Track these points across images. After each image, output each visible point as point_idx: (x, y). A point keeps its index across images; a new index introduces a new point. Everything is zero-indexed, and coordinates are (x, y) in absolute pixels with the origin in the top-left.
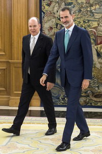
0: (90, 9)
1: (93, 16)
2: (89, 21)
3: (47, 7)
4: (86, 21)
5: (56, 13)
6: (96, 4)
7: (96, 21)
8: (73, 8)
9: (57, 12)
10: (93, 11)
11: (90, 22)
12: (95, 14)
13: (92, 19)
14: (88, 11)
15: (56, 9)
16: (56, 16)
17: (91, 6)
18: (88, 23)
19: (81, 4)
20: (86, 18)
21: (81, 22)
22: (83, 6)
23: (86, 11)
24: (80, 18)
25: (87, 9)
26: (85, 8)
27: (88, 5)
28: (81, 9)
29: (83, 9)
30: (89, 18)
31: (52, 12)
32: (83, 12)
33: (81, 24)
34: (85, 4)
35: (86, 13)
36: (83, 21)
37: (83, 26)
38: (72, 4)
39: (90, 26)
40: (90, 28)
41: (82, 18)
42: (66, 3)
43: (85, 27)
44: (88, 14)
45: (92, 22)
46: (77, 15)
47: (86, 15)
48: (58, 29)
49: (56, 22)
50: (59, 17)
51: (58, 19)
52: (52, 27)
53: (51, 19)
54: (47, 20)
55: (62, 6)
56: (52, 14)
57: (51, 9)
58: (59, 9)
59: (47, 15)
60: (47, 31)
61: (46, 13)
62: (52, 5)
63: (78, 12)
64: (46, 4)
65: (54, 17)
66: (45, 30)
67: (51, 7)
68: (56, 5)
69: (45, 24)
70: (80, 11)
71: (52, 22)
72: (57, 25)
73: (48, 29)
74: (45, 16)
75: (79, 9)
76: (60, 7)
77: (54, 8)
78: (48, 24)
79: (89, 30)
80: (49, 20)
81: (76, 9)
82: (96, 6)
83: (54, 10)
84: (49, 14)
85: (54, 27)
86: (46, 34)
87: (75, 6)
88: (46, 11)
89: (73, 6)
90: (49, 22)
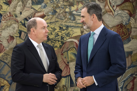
0: (70, 9)
1: (74, 19)
2: (67, 27)
3: (5, 7)
4: (64, 28)
5: (18, 15)
6: (78, 2)
7: (78, 27)
8: (44, 7)
9: (21, 13)
10: (75, 12)
11: (70, 29)
12: (77, 18)
13: (72, 24)
14: (66, 12)
15: (18, 9)
16: (19, 19)
17: (72, 5)
18: (66, 30)
19: (56, 2)
20: (63, 24)
21: (56, 29)
22: (59, 5)
23: (64, 13)
24: (55, 23)
25: (64, 9)
26: (62, 8)
27: (67, 4)
28: (56, 10)
29: (59, 10)
30: (68, 23)
31: (12, 15)
32: (59, 14)
33: (56, 31)
34: (61, 3)
35: (63, 15)
36: (59, 27)
37: (59, 34)
38: (42, 3)
39: (70, 34)
40: (69, 38)
41: (58, 23)
42: (34, 1)
43: (62, 36)
44: (66, 16)
45: (72, 29)
46: (50, 19)
47: (63, 18)
48: (21, 39)
49: (18, 28)
50: (23, 22)
51: (21, 24)
52: (13, 36)
53: (11, 25)
54: (6, 26)
55: (28, 5)
56: (13, 16)
57: (12, 10)
58: (23, 10)
59: (5, 19)
60: (5, 43)
61: (3, 16)
62: (12, 3)
63: (51, 14)
64: (3, 2)
65: (16, 21)
66: (2, 40)
67: (11, 7)
68: (19, 4)
69: (3, 31)
70: (55, 12)
71: (13, 29)
72: (20, 32)
73: (7, 38)
74: (2, 20)
75: (53, 10)
76: (24, 6)
77: (15, 7)
78: (7, 31)
79: (67, 41)
80: (9, 26)
81: (49, 9)
82: (78, 5)
83: (16, 10)
84: (8, 16)
85: (15, 36)
86: (4, 47)
87: (47, 6)
88: (3, 12)
89: (45, 5)
90: (8, 29)
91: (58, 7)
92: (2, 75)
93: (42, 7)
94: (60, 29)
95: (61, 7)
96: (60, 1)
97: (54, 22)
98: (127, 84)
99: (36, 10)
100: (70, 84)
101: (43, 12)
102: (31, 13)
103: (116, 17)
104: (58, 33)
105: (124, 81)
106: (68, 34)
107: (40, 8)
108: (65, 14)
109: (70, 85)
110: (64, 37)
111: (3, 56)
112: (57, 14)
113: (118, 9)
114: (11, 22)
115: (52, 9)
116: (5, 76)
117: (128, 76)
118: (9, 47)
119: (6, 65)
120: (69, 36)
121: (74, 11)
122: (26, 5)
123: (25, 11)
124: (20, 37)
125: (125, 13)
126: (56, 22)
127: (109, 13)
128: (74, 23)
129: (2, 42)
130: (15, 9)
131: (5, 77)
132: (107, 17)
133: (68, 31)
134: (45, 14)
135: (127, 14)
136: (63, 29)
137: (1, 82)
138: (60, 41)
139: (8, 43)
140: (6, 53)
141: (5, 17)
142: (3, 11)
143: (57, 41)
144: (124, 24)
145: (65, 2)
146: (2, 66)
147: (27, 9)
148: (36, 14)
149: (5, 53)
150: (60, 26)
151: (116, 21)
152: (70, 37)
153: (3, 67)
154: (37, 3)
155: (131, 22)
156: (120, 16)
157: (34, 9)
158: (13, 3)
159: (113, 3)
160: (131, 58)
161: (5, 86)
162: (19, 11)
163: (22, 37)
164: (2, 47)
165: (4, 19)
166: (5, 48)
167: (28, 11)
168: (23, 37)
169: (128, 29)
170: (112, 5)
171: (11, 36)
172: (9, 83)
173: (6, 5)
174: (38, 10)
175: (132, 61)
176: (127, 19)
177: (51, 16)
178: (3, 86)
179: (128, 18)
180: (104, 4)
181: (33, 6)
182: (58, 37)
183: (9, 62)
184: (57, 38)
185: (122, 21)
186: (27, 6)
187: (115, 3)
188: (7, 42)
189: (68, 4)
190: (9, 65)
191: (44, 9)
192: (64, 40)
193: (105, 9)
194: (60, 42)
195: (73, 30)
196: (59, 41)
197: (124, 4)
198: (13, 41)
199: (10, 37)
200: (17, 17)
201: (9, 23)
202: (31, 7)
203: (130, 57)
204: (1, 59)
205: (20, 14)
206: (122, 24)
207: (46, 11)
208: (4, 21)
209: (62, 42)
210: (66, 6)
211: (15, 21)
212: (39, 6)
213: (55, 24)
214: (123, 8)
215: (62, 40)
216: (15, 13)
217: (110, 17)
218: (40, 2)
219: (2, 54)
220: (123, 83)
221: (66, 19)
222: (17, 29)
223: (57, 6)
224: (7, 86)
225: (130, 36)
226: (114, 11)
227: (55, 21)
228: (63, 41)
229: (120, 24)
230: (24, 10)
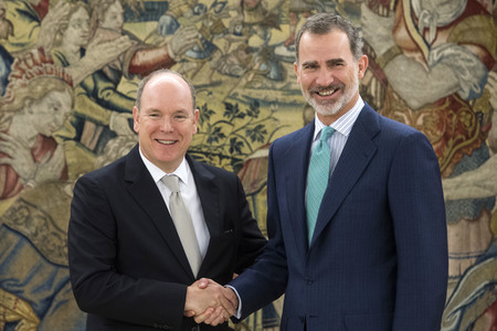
0: (265, 37)
1: (281, 77)
2: (255, 105)
3: (23, 27)
4: (243, 108)
5: (73, 58)
6: (295, 13)
7: (294, 104)
8: (170, 30)
9: (83, 51)
10: (282, 51)
11: (264, 112)
13: (272, 95)
14: (249, 50)
15: (74, 36)
16: (75, 73)
17: (271, 21)
18: (250, 114)
19: (212, 11)
20: (241, 92)
21: (211, 112)
22: (226, 22)
23: (242, 52)
24: (210, 89)
25: (244, 38)
26: (235, 34)
27: (254, 20)
28: (215, 42)
29: (223, 40)
30: (259, 88)
31: (50, 56)
32: (225, 57)
33: (213, 119)
34: (233, 14)
35: (240, 60)
36: (223, 106)
37: (222, 131)
38: (163, 13)
39: (265, 132)
40: (260, 144)
41: (219, 88)
42: (133, 8)
43: (235, 139)
44: (249, 66)
45: (273, 111)
46: (190, 74)
47: (241, 73)
48: (83, 146)
49: (73, 106)
50: (90, 83)
51: (84, 91)
52: (51, 138)
53: (45, 94)
54: (26, 98)
55: (108, 22)
56: (52, 62)
57: (49, 39)
58: (90, 40)
59: (23, 71)
60: (24, 161)
61: (16, 60)
62: (51, 13)
63: (194, 55)
64: (18, 10)
65: (63, 79)
66: (10, 152)
67: (47, 27)
68: (76, 16)
69: (15, 119)
70: (208, 49)
71: (51, 111)
72: (80, 123)
73: (31, 144)
74: (13, 76)
75: (202, 39)
76: (95, 25)
77: (61, 30)
78: (32, 117)
79: (254, 156)
80: (36, 97)
81: (188, 37)
82: (296, 25)
83: (65, 41)
84: (35, 63)
85: (62, 137)
86: (18, 176)
87: (178, 25)
88: (17, 45)
89: (172, 24)
90: (35, 109)
91: (219, 29)
92: (12, 282)
93: (162, 28)
94: (226, 114)
95: (231, 30)
96: (228, 9)
97: (206, 86)
98: (472, 319)
99: (140, 42)
100: (263, 318)
101: (166, 49)
102: (119, 52)
103: (434, 70)
104: (218, 126)
105: (463, 308)
106: (256, 130)
107: (155, 32)
108: (245, 56)
109: (263, 323)
110: (241, 143)
111: (13, 210)
112: (217, 56)
113: (442, 38)
114: (47, 84)
115: (197, 37)
116: (22, 285)
117: (479, 288)
118: (38, 179)
119: (27, 245)
120: (261, 139)
121: (279, 45)
122: (103, 21)
123: (99, 43)
124: (78, 139)
125: (469, 57)
126: (214, 84)
127: (408, 55)
128: (281, 89)
129: (10, 157)
130: (62, 34)
131: (21, 289)
132: (402, 68)
133: (258, 120)
134: (172, 55)
135: (474, 59)
136: (237, 111)
137: (5, 307)
138: (228, 158)
139: (35, 161)
140: (25, 198)
141: (23, 66)
142: (16, 42)
143: (214, 155)
144: (465, 95)
145: (245, 12)
146: (11, 248)
147: (106, 38)
148: (140, 54)
149: (21, 200)
150: (229, 101)
151: (434, 83)
152: (265, 142)
153: (14, 252)
154: (142, 15)
155: (492, 91)
156: (451, 66)
157: (132, 37)
158: (55, 12)
159: (425, 16)
160: (490, 222)
161: (19, 321)
162: (76, 44)
163: (86, 139)
164: (12, 176)
165: (18, 73)
166: (21, 181)
167: (107, 44)
168: (91, 142)
169: (479, 115)
170: (421, 27)
171: (44, 136)
172: (35, 311)
173: (27, 20)
174: (147, 42)
175: (493, 235)
176: (475, 76)
177: (195, 65)
178: (15, 323)
179: (480, 72)
180: (390, 22)
181: (127, 27)
182: (221, 142)
183: (36, 234)
184: (215, 144)
185: (458, 85)
186: (105, 25)
187: (431, 19)
188: (30, 158)
189: (259, 18)
190: (35, 242)
191: (168, 38)
192: (241, 154)
193: (395, 40)
194: (229, 161)
195: (275, 115)
196: (222, 157)
197: (467, 20)
198: (52, 156)
199: (40, 139)
200: (68, 64)
201: (39, 88)
202: (121, 28)
203: (484, 219)
204: (7, 221)
205: (79, 54)
206: (456, 94)
207: (174, 44)
208: (19, 81)
209: (234, 160)
210: (251, 25)
211: (59, 82)
212: (151, 26)
213: (211, 93)
214: (460, 38)
215: (235, 152)
216: (60, 49)
217: (414, 68)
218: (153, 10)
219: (11, 202)
220: (458, 314)
221: (252, 75)
222: (66, 109)
223: (219, 24)
224: (29, 321)
225: (487, 141)
226: (429, 47)
227: (208, 82)
228: (238, 157)
229: (450, 96)
230: (96, 41)
